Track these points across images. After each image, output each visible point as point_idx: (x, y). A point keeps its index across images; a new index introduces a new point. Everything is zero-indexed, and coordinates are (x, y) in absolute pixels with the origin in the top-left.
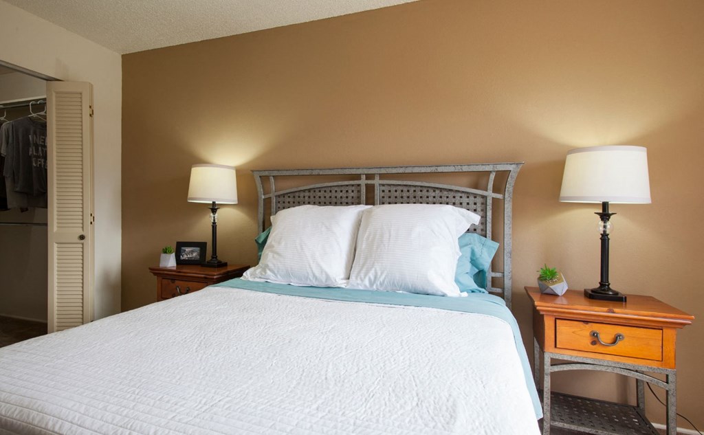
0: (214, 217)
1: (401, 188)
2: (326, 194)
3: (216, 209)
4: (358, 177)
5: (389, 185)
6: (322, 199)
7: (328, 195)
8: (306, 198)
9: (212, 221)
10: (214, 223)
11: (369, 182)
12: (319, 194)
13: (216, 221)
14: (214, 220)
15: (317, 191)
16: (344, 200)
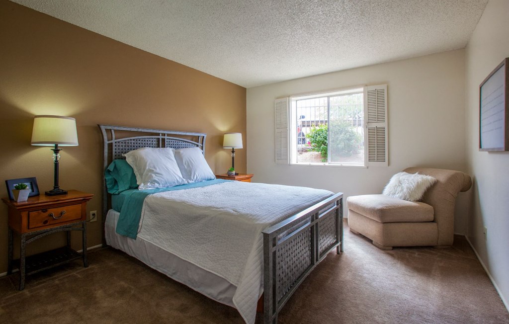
0: (56, 157)
1: (173, 141)
2: (142, 142)
3: (59, 150)
4: (158, 134)
5: (169, 139)
6: (141, 145)
7: (144, 142)
8: (132, 144)
9: (55, 159)
10: (56, 161)
11: (163, 137)
12: (139, 142)
13: (58, 159)
14: (56, 159)
15: (138, 140)
16: (151, 145)
